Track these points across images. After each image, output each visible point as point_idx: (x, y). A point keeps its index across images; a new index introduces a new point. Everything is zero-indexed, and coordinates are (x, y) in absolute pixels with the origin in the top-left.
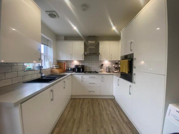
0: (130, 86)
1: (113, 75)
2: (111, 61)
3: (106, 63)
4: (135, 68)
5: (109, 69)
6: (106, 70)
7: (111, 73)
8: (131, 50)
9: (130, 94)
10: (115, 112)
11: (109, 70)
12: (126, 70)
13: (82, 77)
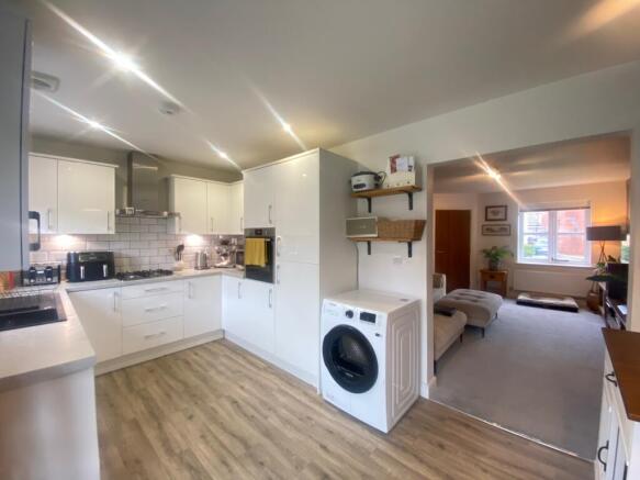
0: (270, 291)
1: (220, 274)
2: (208, 235)
3: (194, 243)
4: (278, 255)
5: (205, 258)
6: (193, 263)
7: (212, 270)
8: (270, 222)
9: (270, 306)
10: (237, 362)
11: (205, 263)
12: (259, 260)
13: (115, 294)
